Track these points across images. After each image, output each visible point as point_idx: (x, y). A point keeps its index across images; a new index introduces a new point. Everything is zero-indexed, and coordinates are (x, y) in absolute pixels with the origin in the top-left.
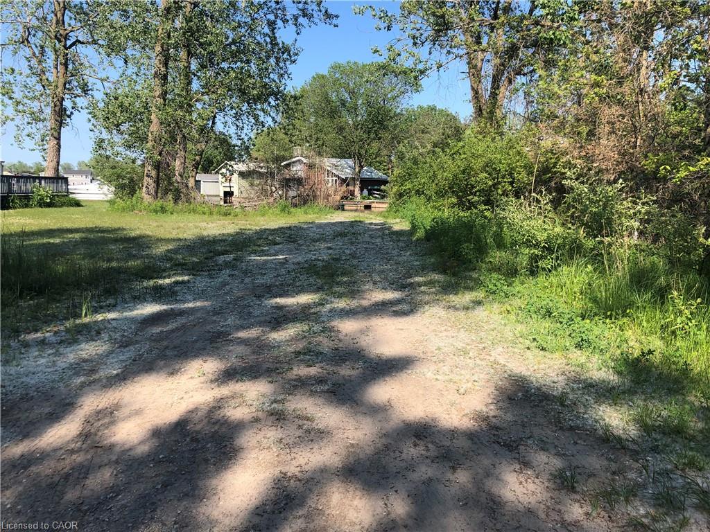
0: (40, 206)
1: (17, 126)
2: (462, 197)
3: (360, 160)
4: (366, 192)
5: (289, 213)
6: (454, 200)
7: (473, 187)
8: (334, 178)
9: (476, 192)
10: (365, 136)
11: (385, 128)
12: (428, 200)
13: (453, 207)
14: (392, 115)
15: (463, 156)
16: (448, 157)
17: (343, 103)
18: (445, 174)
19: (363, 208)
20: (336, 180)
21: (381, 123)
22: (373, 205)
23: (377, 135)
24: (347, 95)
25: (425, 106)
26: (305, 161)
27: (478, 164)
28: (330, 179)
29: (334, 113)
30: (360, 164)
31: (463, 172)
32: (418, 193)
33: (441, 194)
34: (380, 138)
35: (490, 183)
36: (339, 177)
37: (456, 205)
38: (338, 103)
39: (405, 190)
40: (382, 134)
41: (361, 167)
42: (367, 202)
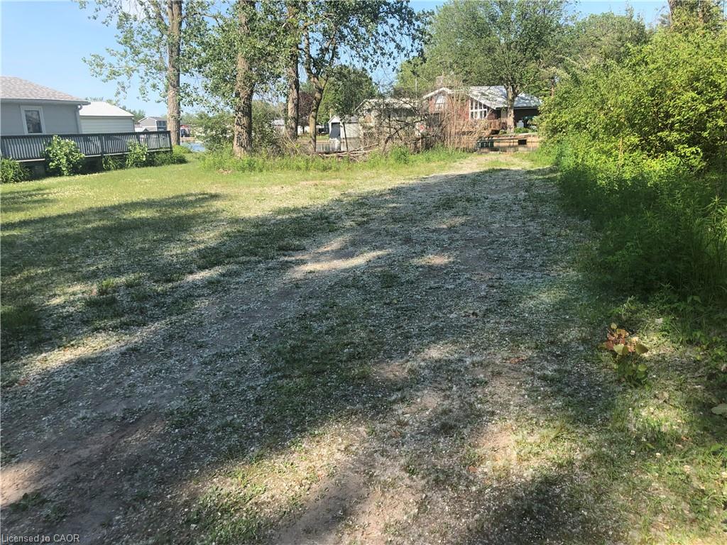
0: (137, 166)
1: (142, 78)
2: (650, 133)
3: (513, 86)
4: (521, 124)
5: (406, 162)
6: (635, 139)
7: (668, 116)
8: (483, 110)
9: (673, 124)
10: (520, 56)
11: (546, 45)
12: (594, 138)
13: (632, 151)
14: (554, 25)
15: (651, 66)
16: (625, 70)
17: (493, 19)
18: (621, 98)
19: (517, 144)
20: (485, 112)
21: (539, 37)
22: (529, 139)
23: (534, 54)
24: (497, 9)
25: (599, 14)
26: (449, 91)
27: (679, 77)
28: (479, 110)
29: (482, 31)
30: (514, 91)
31: (652, 93)
32: (578, 126)
33: (614, 129)
34: (538, 58)
35: (703, 109)
36: (488, 108)
37: (637, 146)
38: (487, 20)
39: (560, 124)
40: (540, 51)
41: (515, 95)
42: (521, 136)
